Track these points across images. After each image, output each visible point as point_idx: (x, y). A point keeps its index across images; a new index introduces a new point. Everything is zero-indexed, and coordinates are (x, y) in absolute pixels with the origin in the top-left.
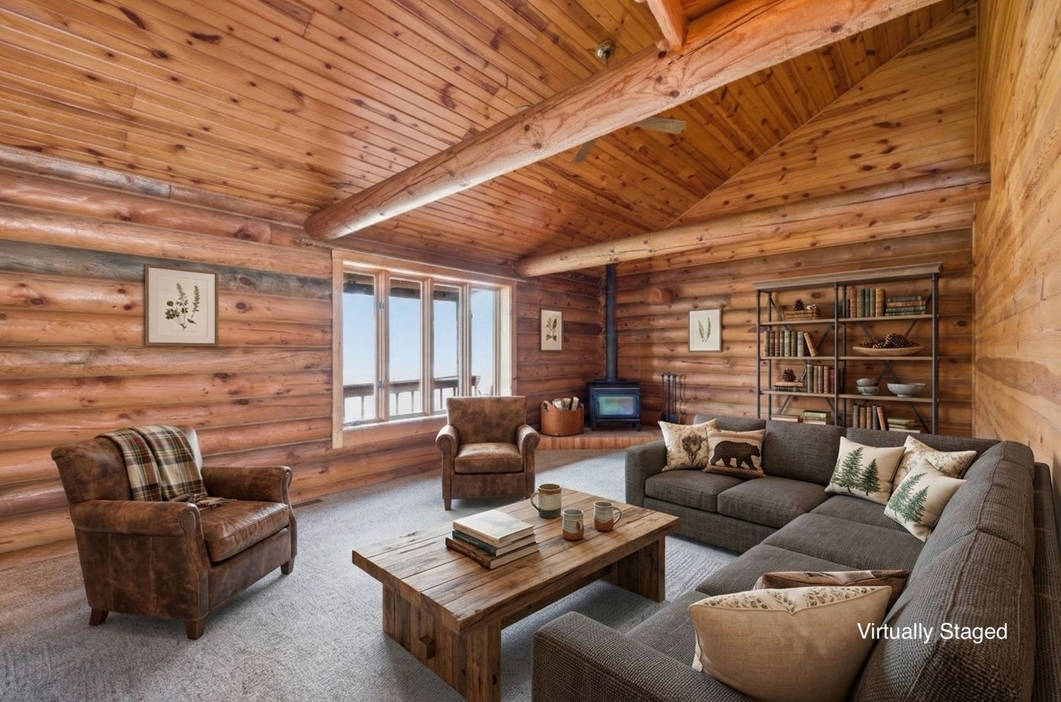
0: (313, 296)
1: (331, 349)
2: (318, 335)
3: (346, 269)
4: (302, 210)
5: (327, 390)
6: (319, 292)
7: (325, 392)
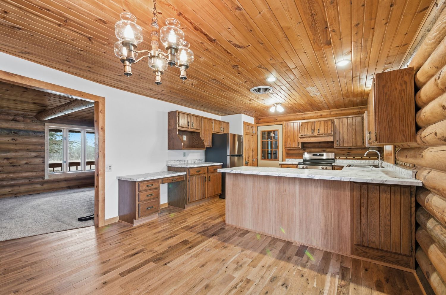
0: (38, 136)
1: (44, 151)
2: (40, 147)
3: (50, 128)
4: (35, 113)
5: (43, 163)
6: (40, 135)
7: (42, 163)
